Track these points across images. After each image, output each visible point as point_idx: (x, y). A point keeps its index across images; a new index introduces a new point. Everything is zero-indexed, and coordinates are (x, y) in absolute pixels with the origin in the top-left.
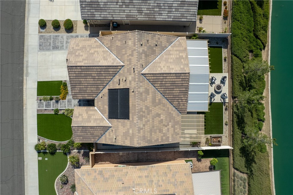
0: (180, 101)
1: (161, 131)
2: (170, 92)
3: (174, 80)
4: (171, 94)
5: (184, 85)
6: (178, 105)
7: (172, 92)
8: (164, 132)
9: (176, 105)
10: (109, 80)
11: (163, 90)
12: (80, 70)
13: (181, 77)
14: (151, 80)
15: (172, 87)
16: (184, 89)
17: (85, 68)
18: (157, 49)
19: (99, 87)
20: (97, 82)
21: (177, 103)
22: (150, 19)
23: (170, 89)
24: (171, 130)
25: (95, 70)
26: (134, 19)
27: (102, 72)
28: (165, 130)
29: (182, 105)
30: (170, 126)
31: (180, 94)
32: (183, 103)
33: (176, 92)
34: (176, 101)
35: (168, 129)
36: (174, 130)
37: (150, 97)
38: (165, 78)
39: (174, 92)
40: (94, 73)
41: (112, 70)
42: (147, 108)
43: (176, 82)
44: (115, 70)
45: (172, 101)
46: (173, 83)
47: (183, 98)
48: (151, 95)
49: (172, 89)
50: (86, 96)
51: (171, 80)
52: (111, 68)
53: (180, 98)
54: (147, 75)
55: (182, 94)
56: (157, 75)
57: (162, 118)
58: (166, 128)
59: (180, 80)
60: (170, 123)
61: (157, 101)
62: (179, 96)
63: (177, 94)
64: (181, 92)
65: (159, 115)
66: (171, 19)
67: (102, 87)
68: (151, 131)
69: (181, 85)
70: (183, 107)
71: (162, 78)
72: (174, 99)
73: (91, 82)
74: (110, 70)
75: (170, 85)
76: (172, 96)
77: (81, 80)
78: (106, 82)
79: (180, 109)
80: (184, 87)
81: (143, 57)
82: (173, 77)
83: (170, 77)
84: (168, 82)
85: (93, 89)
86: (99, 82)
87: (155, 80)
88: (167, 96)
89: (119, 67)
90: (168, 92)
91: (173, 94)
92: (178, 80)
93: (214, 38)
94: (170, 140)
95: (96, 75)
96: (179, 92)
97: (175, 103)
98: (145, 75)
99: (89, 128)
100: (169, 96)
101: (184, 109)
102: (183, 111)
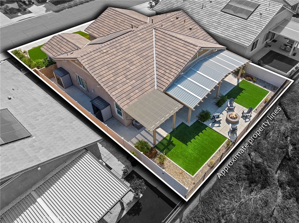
0: (168, 71)
2: (165, 56)
3: (179, 47)
5: (186, 56)
6: (162, 75)
7: (167, 57)
8: (118, 79)
9: (160, 74)
11: (160, 51)
13: (189, 48)
14: (158, 37)
15: (171, 53)
16: (182, 61)
19: (112, 30)
21: (163, 72)
23: (167, 54)
24: (128, 87)
25: (123, 17)
27: (126, 21)
28: (121, 78)
29: (166, 77)
30: (132, 83)
33: (172, 60)
34: (163, 69)
35: (125, 83)
37: (141, 45)
38: (172, 40)
39: (170, 58)
40: (120, 19)
43: (180, 50)
44: (137, 23)
45: (160, 67)
46: (176, 49)
47: (173, 71)
49: (169, 55)
51: (176, 46)
53: (170, 69)
54: (158, 31)
55: (176, 65)
57: (132, 68)
58: (125, 79)
59: (186, 50)
60: (134, 81)
61: (144, 54)
63: (171, 63)
64: (177, 62)
65: (131, 63)
68: (106, 64)
69: (182, 54)
70: (165, 81)
71: (169, 39)
72: (163, 65)
75: (171, 49)
76: (163, 62)
78: (121, 29)
79: (160, 81)
80: (184, 58)
81: (169, 24)
82: (180, 44)
83: (177, 43)
84: (171, 46)
86: (116, 27)
87: (160, 39)
88: (159, 60)
90: (163, 55)
91: (166, 60)
92: (183, 49)
97: (160, 71)
98: (156, 30)
99: (65, 41)
100: (161, 61)
101: (164, 84)
102: (161, 86)
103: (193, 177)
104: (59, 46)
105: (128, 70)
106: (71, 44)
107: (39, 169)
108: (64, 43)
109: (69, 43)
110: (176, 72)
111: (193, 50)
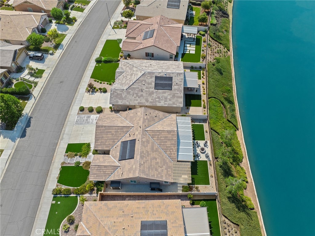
0: (171, 151)
1: (156, 170)
2: (164, 144)
3: (166, 135)
4: (165, 145)
5: (173, 139)
6: (170, 154)
7: (165, 144)
8: (159, 171)
9: (169, 154)
10: (122, 136)
11: (159, 142)
12: (104, 129)
13: (171, 133)
14: (151, 135)
15: (165, 140)
16: (174, 142)
17: (108, 127)
18: (156, 119)
19: (115, 141)
20: (114, 137)
21: (169, 152)
22: (153, 105)
24: (165, 171)
25: (114, 129)
26: (143, 104)
27: (119, 131)
28: (160, 170)
29: (173, 154)
30: (164, 168)
31: (171, 145)
32: (174, 152)
33: (168, 144)
34: (168, 150)
35: (162, 170)
36: (167, 172)
37: (150, 145)
38: (160, 133)
39: (167, 144)
40: (113, 131)
41: (126, 129)
42: (147, 152)
43: (168, 137)
44: (127, 129)
45: (166, 151)
46: (166, 137)
47: (174, 149)
48: (150, 144)
49: (165, 142)
50: (105, 147)
51: (165, 135)
52: (125, 127)
53: (171, 149)
54: (148, 131)
55: (173, 145)
56: (155, 132)
57: (158, 161)
58: (161, 169)
59: (171, 135)
60: (164, 166)
61: (155, 149)
62: (171, 147)
63: (169, 145)
64: (172, 144)
65: (156, 159)
66: (167, 105)
67: (117, 141)
68: (149, 168)
69: (171, 139)
70: (174, 156)
71: (158, 133)
72: (167, 149)
73: (110, 137)
74: (124, 129)
75: (164, 139)
76: (165, 147)
77: (104, 135)
78: (120, 137)
79: (171, 158)
80: (174, 140)
81: (147, 121)
82: (166, 133)
83: (164, 133)
84: (162, 137)
85: (110, 142)
86: (116, 137)
87: (153, 135)
88: (162, 147)
89: (131, 128)
90: (162, 144)
91: (166, 145)
92: (169, 135)
93: (198, 119)
94: (164, 179)
95: (114, 132)
96: (170, 144)
97: (168, 152)
98: (147, 131)
100: (164, 147)
101: (175, 158)
103: (210, 185)
105: (157, 163)
106: (110, 167)
108: (104, 169)
109: (108, 167)
111: (174, 134)
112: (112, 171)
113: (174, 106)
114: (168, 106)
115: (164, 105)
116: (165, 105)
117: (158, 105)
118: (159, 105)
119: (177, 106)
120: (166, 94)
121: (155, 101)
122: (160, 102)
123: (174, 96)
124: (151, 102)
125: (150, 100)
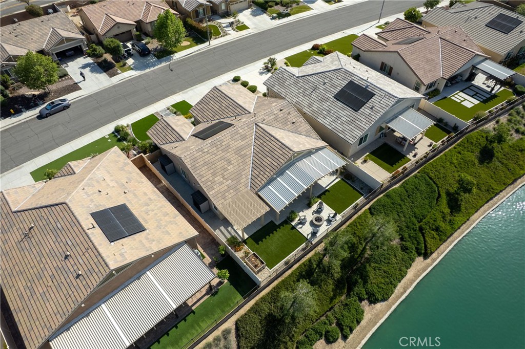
0: (262, 173)
1: (214, 174)
2: (262, 157)
3: (275, 148)
4: (260, 160)
5: (280, 160)
6: (256, 176)
7: (263, 158)
8: (216, 179)
9: (254, 175)
10: (229, 116)
11: (258, 150)
12: (219, 95)
13: (284, 151)
14: (258, 135)
15: (268, 154)
16: (276, 164)
17: (224, 96)
19: (216, 116)
20: (219, 112)
21: (257, 173)
23: (264, 154)
24: (224, 187)
25: (228, 102)
27: (231, 107)
28: (218, 179)
29: (259, 179)
30: (228, 183)
31: (268, 166)
32: (263, 178)
33: (267, 161)
34: (258, 170)
35: (221, 183)
36: (226, 191)
37: (240, 143)
38: (270, 140)
39: (265, 160)
40: (225, 103)
41: (239, 110)
42: (228, 146)
43: (276, 152)
44: (241, 112)
45: (255, 167)
46: (272, 151)
47: (267, 173)
48: (243, 143)
49: (265, 156)
50: (200, 116)
51: (273, 147)
52: (241, 108)
53: (264, 171)
54: (258, 128)
55: (270, 168)
56: (266, 134)
57: (229, 168)
58: (222, 179)
59: (281, 152)
60: (230, 181)
61: (243, 153)
62: (266, 168)
63: (266, 164)
64: (271, 164)
65: (229, 163)
68: (206, 164)
69: (277, 157)
70: (258, 182)
71: (267, 138)
72: (259, 166)
73: (215, 108)
74: (238, 109)
75: (268, 150)
76: (259, 163)
77: (211, 102)
78: (225, 116)
79: (253, 182)
80: (278, 162)
81: (272, 117)
82: (277, 145)
83: (275, 144)
84: (269, 147)
85: (210, 114)
86: (221, 113)
87: (260, 136)
88: (256, 160)
89: (246, 112)
90: (260, 155)
91: (262, 161)
92: (279, 151)
93: (363, 182)
94: (211, 193)
95: (224, 106)
96: (269, 163)
97: (255, 171)
98: (257, 127)
99: (170, 128)
100: (257, 161)
101: (257, 185)
102: (254, 187)
103: (270, 271)
104: (164, 134)
105: (225, 169)
106: (175, 133)
107: (153, 256)
108: (169, 131)
109: (174, 132)
110: (269, 175)
111: (288, 154)
112: (174, 140)
113: (340, 135)
114: (333, 130)
115: (326, 125)
116: (328, 127)
117: (318, 120)
118: (320, 121)
119: (345, 138)
120: (343, 113)
121: (320, 112)
122: (325, 118)
123: (352, 122)
124: (313, 111)
125: (315, 107)
